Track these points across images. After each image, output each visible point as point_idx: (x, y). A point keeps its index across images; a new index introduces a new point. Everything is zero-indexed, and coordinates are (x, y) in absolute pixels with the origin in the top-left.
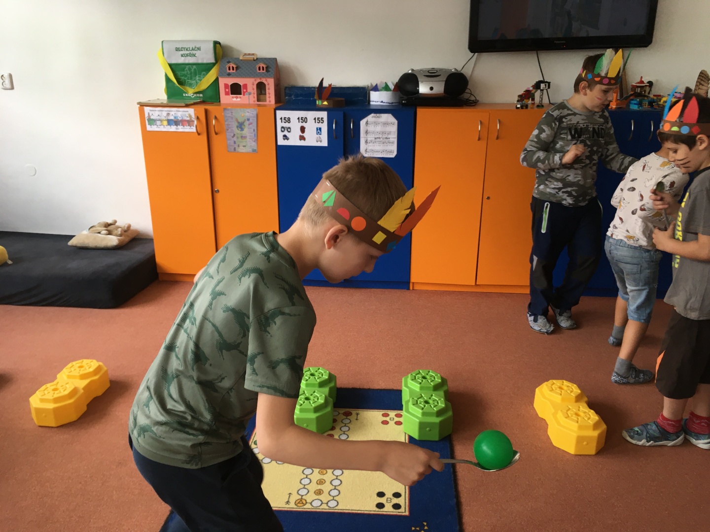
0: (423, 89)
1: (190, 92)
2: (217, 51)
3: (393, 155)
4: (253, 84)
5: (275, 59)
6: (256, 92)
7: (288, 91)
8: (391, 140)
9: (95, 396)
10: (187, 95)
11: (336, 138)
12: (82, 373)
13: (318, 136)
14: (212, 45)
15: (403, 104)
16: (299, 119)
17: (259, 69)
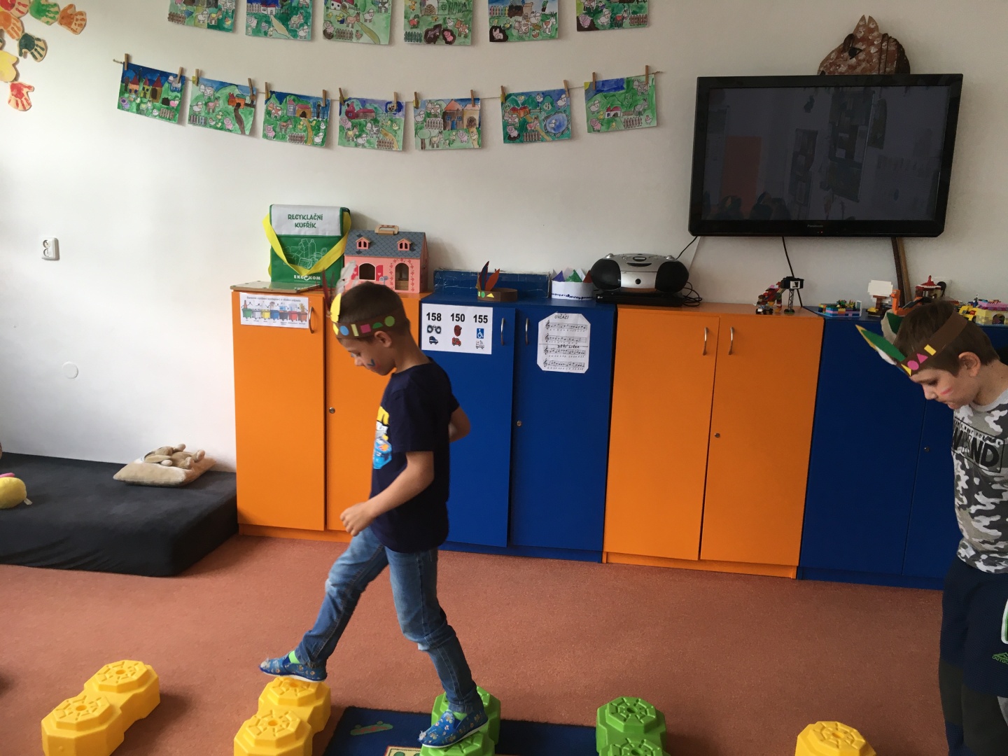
0: (627, 281)
1: (304, 273)
2: (344, 221)
3: (583, 370)
4: (391, 266)
5: (424, 234)
6: (394, 277)
7: (438, 276)
8: (581, 349)
9: (137, 719)
10: (298, 277)
11: (504, 344)
12: (121, 682)
13: (479, 340)
14: (338, 213)
15: (598, 301)
16: (453, 315)
17: (401, 247)
